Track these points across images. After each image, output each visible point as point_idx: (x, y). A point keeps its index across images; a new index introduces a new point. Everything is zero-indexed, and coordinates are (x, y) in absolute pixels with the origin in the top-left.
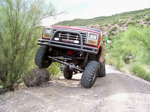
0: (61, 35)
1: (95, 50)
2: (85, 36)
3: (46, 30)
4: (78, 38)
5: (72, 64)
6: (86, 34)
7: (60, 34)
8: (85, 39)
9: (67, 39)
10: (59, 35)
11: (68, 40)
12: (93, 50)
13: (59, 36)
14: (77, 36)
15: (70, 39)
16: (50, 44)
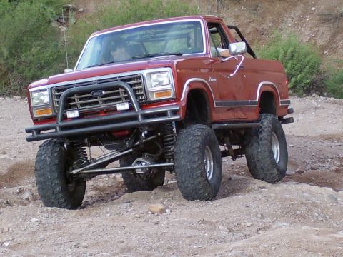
0: (80, 99)
2: (139, 84)
3: (36, 95)
4: (123, 93)
5: (139, 162)
6: (140, 78)
7: (76, 97)
8: (140, 90)
9: (97, 103)
10: (74, 100)
11: (102, 106)
12: (169, 113)
13: (77, 102)
14: (120, 90)
15: (106, 101)
16: (60, 133)
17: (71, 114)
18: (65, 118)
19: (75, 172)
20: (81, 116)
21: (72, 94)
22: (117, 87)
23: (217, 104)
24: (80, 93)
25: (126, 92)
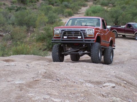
1: (93, 41)
2: (85, 32)
3: (56, 31)
4: (80, 34)
5: (80, 52)
6: (85, 30)
7: (67, 33)
8: (85, 34)
9: (72, 35)
11: (73, 36)
12: (92, 41)
13: (67, 34)
14: (79, 33)
15: (75, 35)
16: (61, 42)
17: (65, 37)
18: (63, 38)
19: (63, 53)
20: (68, 38)
21: (66, 32)
22: (78, 32)
23: (102, 41)
24: (68, 32)
25: (81, 34)
